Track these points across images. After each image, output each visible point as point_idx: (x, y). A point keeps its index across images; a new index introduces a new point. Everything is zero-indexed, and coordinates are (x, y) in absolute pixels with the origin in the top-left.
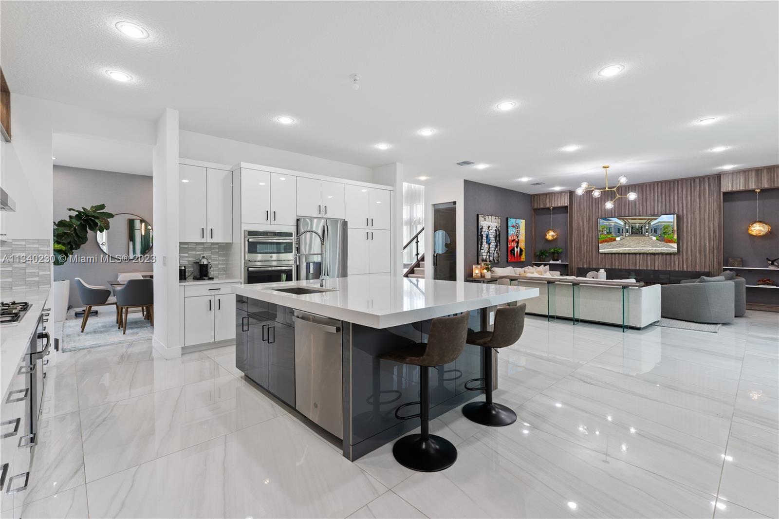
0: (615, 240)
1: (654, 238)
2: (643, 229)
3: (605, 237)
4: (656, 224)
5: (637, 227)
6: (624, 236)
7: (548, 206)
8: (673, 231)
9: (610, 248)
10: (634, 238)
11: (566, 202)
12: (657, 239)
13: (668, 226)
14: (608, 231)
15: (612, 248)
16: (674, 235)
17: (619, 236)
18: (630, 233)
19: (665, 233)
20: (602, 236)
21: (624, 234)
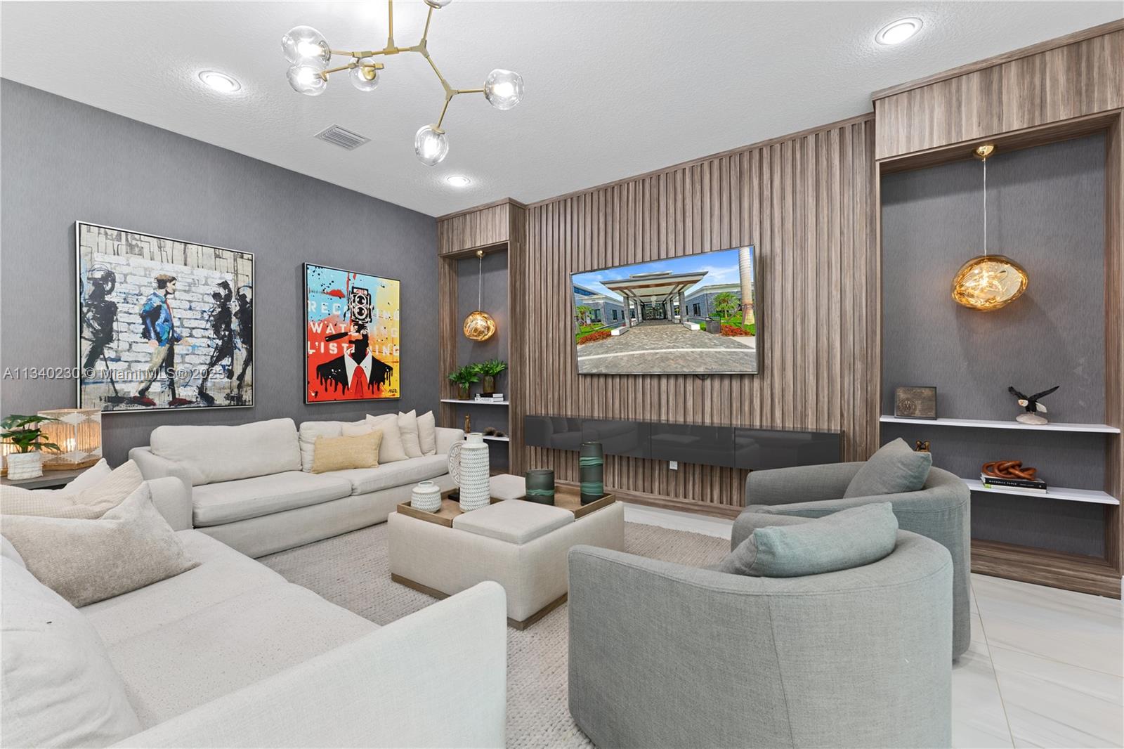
0: (609, 335)
1: (696, 327)
2: (668, 307)
3: (588, 329)
4: (697, 292)
5: (654, 304)
6: (628, 325)
7: (468, 246)
8: (741, 308)
9: (602, 353)
10: (649, 328)
11: (503, 231)
12: (702, 329)
13: (728, 295)
14: (593, 317)
15: (607, 352)
16: (743, 317)
17: (616, 327)
18: (640, 319)
19: (720, 313)
20: (584, 329)
21: (627, 321)
